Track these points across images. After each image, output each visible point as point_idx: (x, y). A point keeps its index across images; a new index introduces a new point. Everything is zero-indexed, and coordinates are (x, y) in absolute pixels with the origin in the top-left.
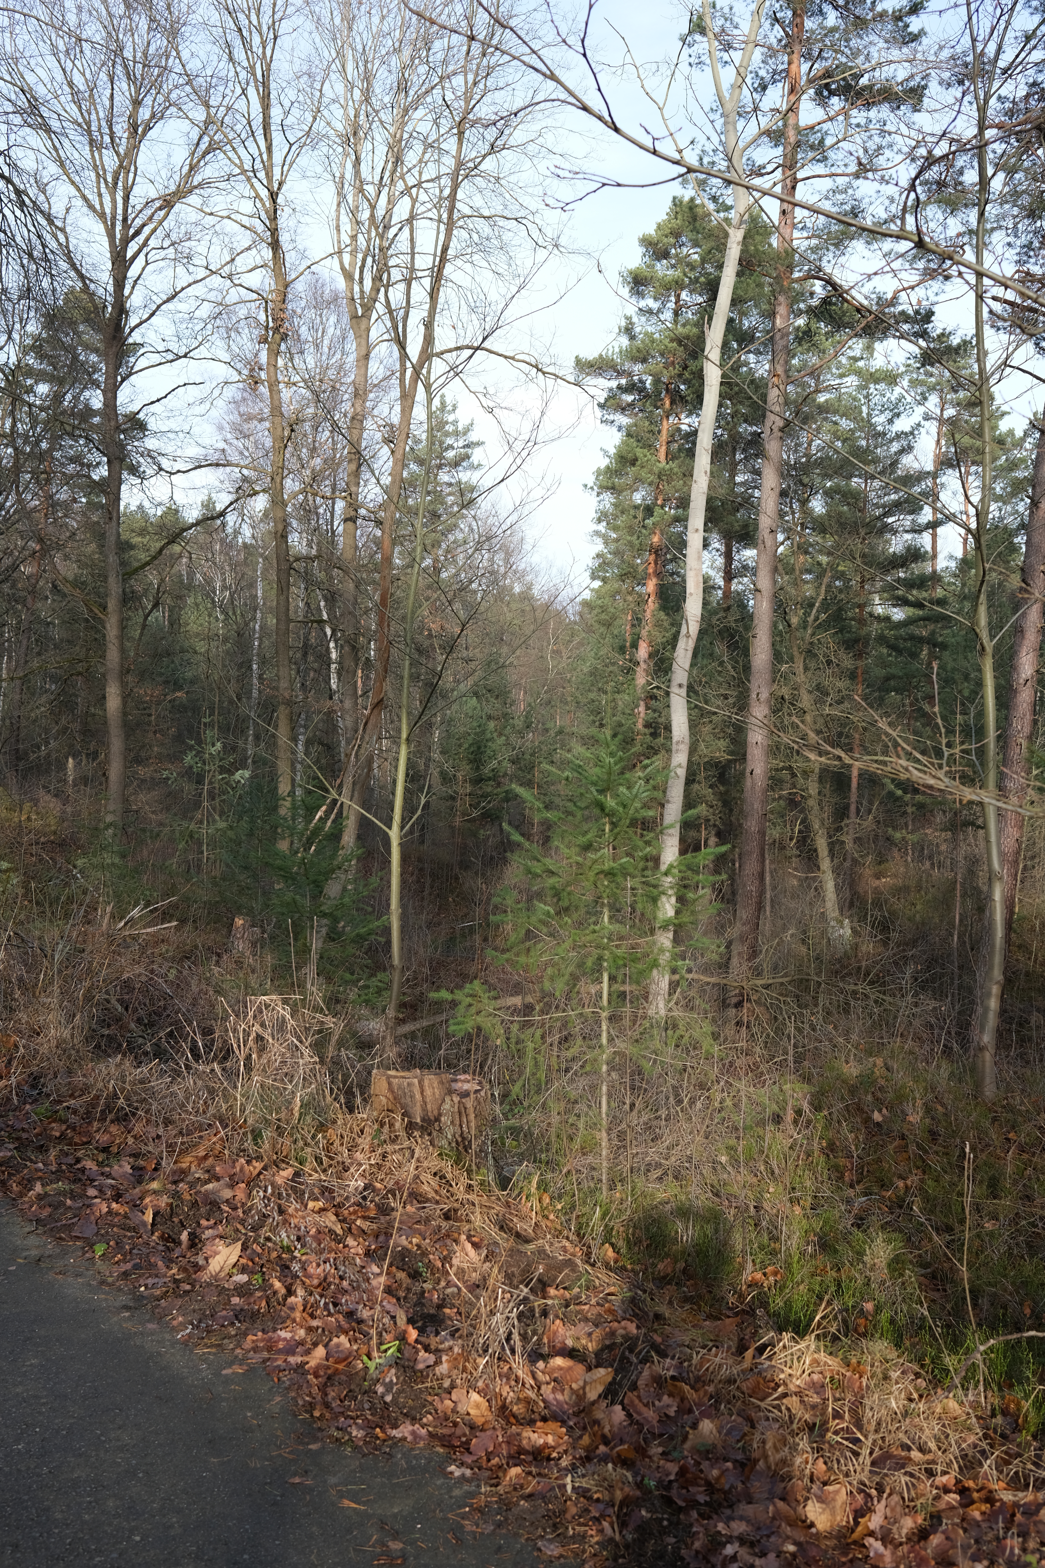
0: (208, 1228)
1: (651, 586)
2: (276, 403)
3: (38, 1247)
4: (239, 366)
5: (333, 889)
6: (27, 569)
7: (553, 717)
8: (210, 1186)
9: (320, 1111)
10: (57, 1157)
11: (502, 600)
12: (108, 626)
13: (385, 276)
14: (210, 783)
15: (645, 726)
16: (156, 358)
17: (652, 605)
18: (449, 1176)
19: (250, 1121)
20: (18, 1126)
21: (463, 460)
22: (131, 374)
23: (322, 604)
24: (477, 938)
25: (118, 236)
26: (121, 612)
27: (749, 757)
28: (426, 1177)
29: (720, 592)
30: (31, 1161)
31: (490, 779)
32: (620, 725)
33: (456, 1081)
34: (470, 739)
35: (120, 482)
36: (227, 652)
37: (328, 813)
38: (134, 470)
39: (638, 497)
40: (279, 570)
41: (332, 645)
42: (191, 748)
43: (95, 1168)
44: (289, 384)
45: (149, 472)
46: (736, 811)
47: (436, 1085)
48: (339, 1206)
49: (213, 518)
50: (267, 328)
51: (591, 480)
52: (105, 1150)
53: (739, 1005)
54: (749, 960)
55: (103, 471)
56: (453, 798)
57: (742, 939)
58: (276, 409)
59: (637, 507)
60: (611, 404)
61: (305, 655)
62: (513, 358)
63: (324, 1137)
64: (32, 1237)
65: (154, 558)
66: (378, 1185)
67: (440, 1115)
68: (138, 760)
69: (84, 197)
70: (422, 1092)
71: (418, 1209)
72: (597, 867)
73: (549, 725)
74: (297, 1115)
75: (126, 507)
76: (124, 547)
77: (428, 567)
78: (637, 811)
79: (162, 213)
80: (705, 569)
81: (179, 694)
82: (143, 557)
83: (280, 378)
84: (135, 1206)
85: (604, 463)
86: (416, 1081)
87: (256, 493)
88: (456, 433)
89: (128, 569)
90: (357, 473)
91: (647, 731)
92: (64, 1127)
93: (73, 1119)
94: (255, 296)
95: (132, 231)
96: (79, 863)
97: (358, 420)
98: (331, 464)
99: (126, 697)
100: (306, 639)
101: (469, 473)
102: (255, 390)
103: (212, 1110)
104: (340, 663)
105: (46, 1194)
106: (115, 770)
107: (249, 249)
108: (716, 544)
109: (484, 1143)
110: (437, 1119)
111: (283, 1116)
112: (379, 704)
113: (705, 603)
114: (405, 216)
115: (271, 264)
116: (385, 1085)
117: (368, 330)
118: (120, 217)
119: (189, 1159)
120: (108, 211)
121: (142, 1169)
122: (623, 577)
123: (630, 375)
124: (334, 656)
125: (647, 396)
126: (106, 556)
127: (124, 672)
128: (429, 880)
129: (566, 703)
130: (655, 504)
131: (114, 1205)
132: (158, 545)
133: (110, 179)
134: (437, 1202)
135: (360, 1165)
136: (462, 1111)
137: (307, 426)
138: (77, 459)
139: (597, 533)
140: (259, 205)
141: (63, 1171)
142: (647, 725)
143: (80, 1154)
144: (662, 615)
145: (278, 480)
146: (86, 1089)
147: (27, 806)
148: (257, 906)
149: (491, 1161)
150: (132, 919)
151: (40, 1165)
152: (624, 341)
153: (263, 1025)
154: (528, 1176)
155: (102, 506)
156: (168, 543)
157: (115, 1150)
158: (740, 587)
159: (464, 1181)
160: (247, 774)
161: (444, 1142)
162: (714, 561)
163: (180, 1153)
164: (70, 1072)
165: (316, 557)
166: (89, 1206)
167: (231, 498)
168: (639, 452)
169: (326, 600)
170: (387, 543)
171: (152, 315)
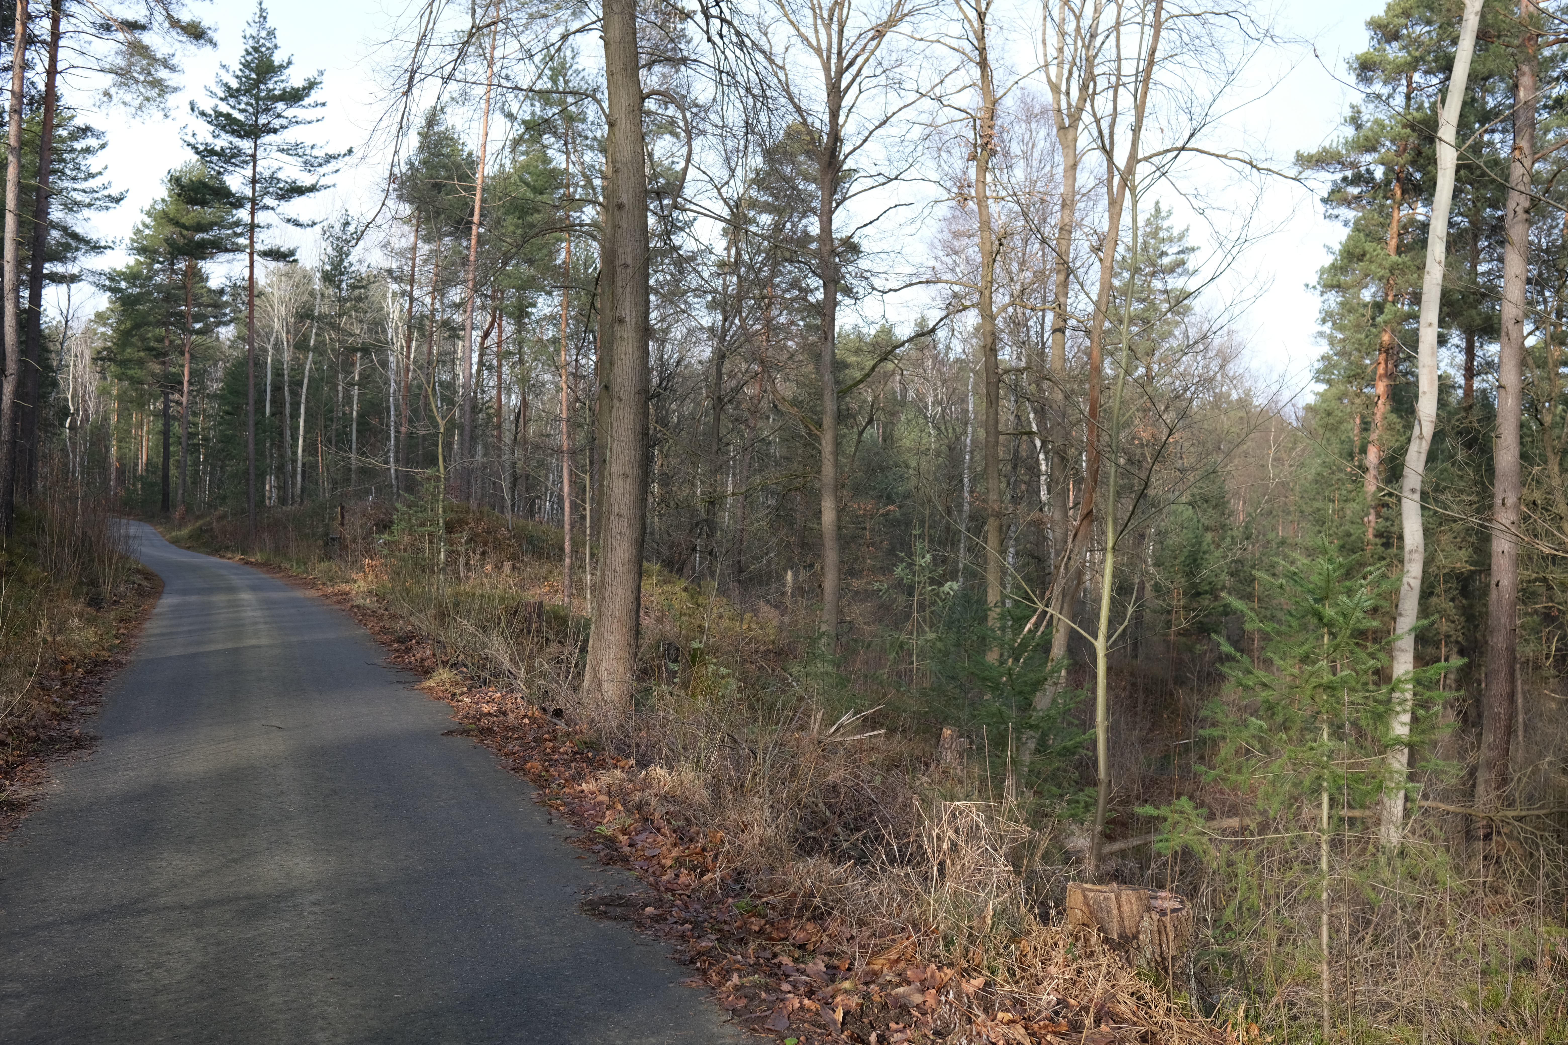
0: (896, 1031)
1: (1381, 387)
2: (985, 218)
3: (733, 1036)
4: (949, 184)
5: (1042, 701)
6: (750, 391)
7: (1274, 529)
8: (901, 990)
9: (1013, 922)
10: (756, 951)
11: (1219, 408)
12: (823, 442)
13: (1091, 85)
14: (921, 594)
15: (1376, 536)
16: (870, 182)
17: (1382, 408)
18: (1148, 998)
19: (942, 927)
20: (721, 918)
21: (1178, 266)
22: (845, 199)
23: (1032, 416)
24: (1193, 757)
25: (833, 68)
26: (836, 429)
27: (1494, 567)
28: (1123, 996)
29: (1460, 392)
30: (731, 953)
31: (1206, 592)
32: (1349, 535)
33: (1156, 898)
34: (1186, 552)
35: (836, 304)
36: (939, 467)
37: (1037, 625)
38: (848, 291)
39: (1367, 295)
40: (988, 383)
41: (1042, 456)
42: (902, 560)
43: (791, 964)
44: (999, 199)
45: (861, 291)
46: (1482, 627)
47: (1133, 901)
48: (1029, 1019)
49: (923, 334)
50: (975, 145)
51: (1314, 280)
52: (801, 947)
53: (1487, 837)
54: (1497, 788)
55: (820, 295)
56: (1169, 612)
57: (1490, 765)
58: (985, 225)
59: (1365, 305)
60: (1335, 197)
61: (1015, 467)
62: (1225, 157)
63: (1017, 948)
64: (728, 1026)
65: (868, 375)
66: (1072, 1001)
67: (1138, 932)
68: (852, 573)
69: (800, 35)
70: (1119, 908)
71: (1113, 1029)
72: (1314, 681)
73: (1271, 536)
74: (989, 922)
75: (841, 327)
76: (840, 366)
77: (1140, 377)
78: (1358, 620)
79: (874, 43)
80: (1444, 367)
81: (891, 507)
82: (858, 375)
83: (988, 193)
84: (827, 1004)
85: (1328, 260)
86: (1112, 895)
87: (965, 308)
88: (1171, 240)
89: (843, 387)
90: (1065, 284)
91: (1377, 540)
92: (763, 922)
93: (772, 914)
94: (964, 115)
95: (846, 63)
96: (795, 670)
97: (1066, 230)
98: (1041, 276)
99: (840, 511)
100: (1017, 451)
101: (1183, 279)
102: (963, 207)
103: (905, 915)
104: (1050, 476)
105: (743, 986)
106: (830, 583)
107: (957, 69)
108: (1456, 338)
109: (1185, 964)
110: (1135, 937)
111: (975, 923)
112: (1088, 515)
113: (1442, 403)
114: (1112, 22)
115: (980, 83)
116: (1080, 898)
117: (1076, 140)
118: (835, 50)
119: (881, 961)
120: (824, 45)
121: (835, 968)
122: (1349, 379)
123: (1354, 165)
124: (1043, 467)
125: (1376, 187)
126: (822, 376)
127: (839, 486)
128: (1141, 696)
129: (1289, 513)
130: (1385, 300)
131: (806, 1001)
132: (872, 363)
133: (826, 16)
134: (1135, 1024)
135: (1053, 978)
136: (1161, 931)
137: (1018, 241)
138: (795, 284)
139: (1321, 334)
140: (967, 26)
141: (760, 965)
142: (1379, 535)
143: (777, 949)
144: (1394, 417)
145: (987, 293)
146: (785, 886)
147: (748, 616)
148: (964, 715)
149: (1194, 985)
150: (841, 725)
151: (739, 957)
152: (1350, 132)
153: (957, 831)
154: (1235, 1005)
155: (817, 327)
156: (881, 361)
157: (810, 947)
158: (1485, 385)
159: (1163, 1004)
160: (955, 586)
161: (1142, 961)
162: (1453, 358)
163: (872, 955)
164: (772, 869)
165: (1025, 369)
166: (782, 1000)
167: (944, 313)
168: (1369, 246)
169: (1036, 412)
170: (1096, 353)
171: (865, 141)
